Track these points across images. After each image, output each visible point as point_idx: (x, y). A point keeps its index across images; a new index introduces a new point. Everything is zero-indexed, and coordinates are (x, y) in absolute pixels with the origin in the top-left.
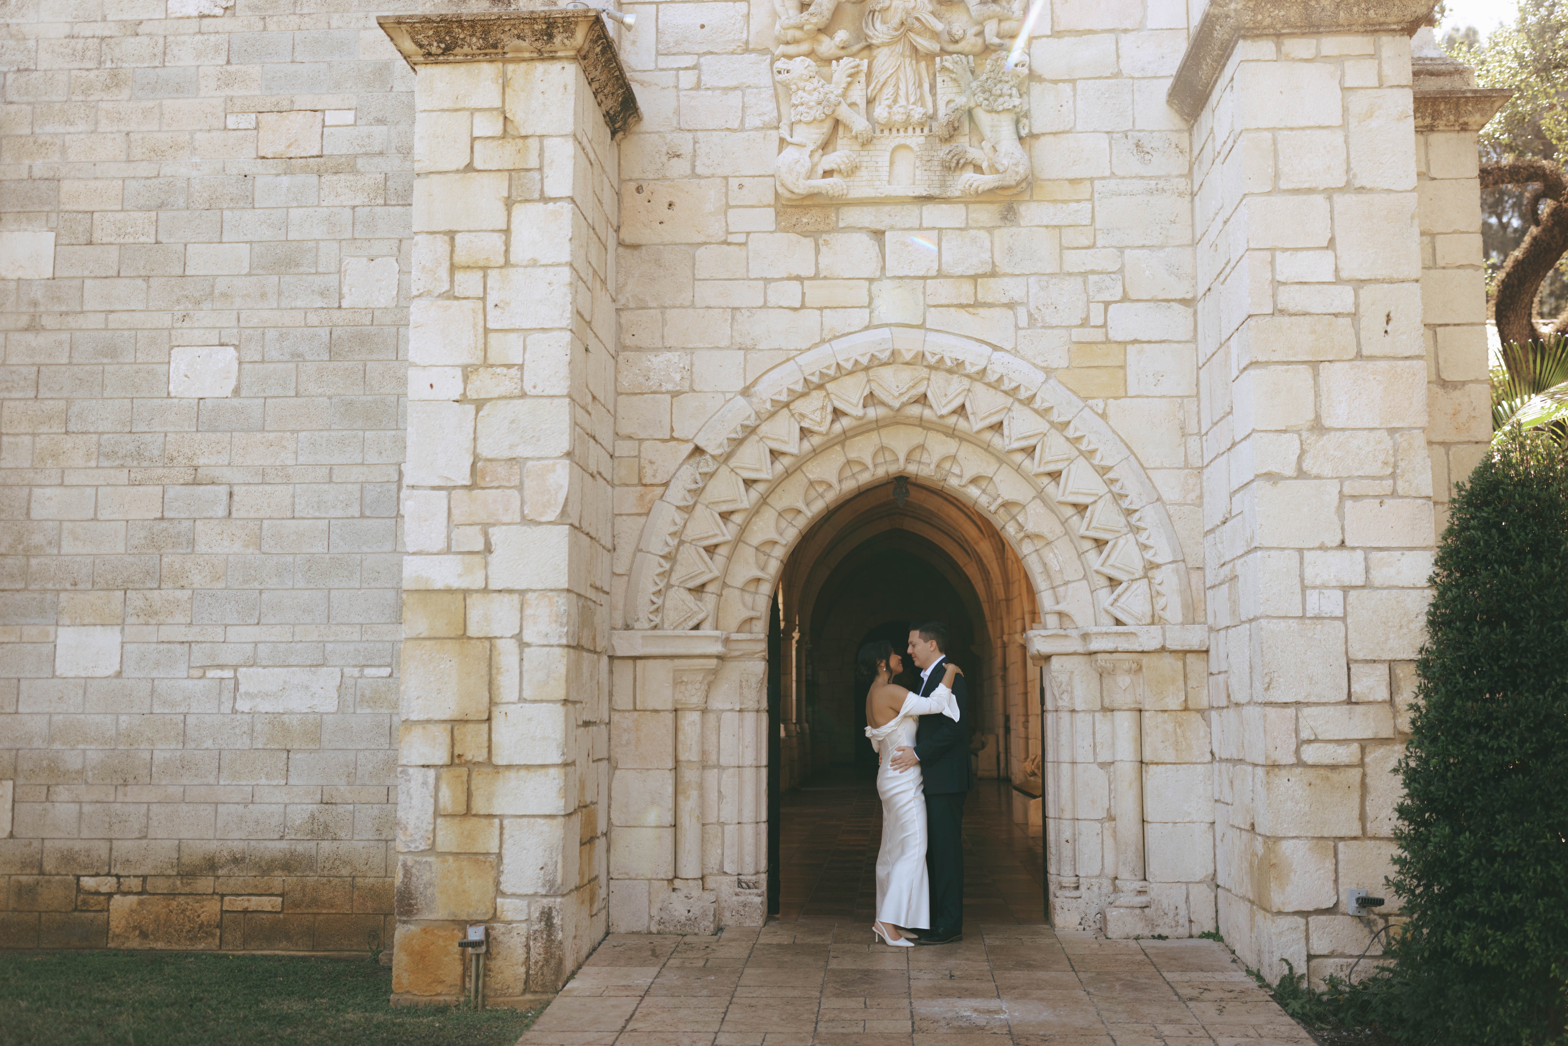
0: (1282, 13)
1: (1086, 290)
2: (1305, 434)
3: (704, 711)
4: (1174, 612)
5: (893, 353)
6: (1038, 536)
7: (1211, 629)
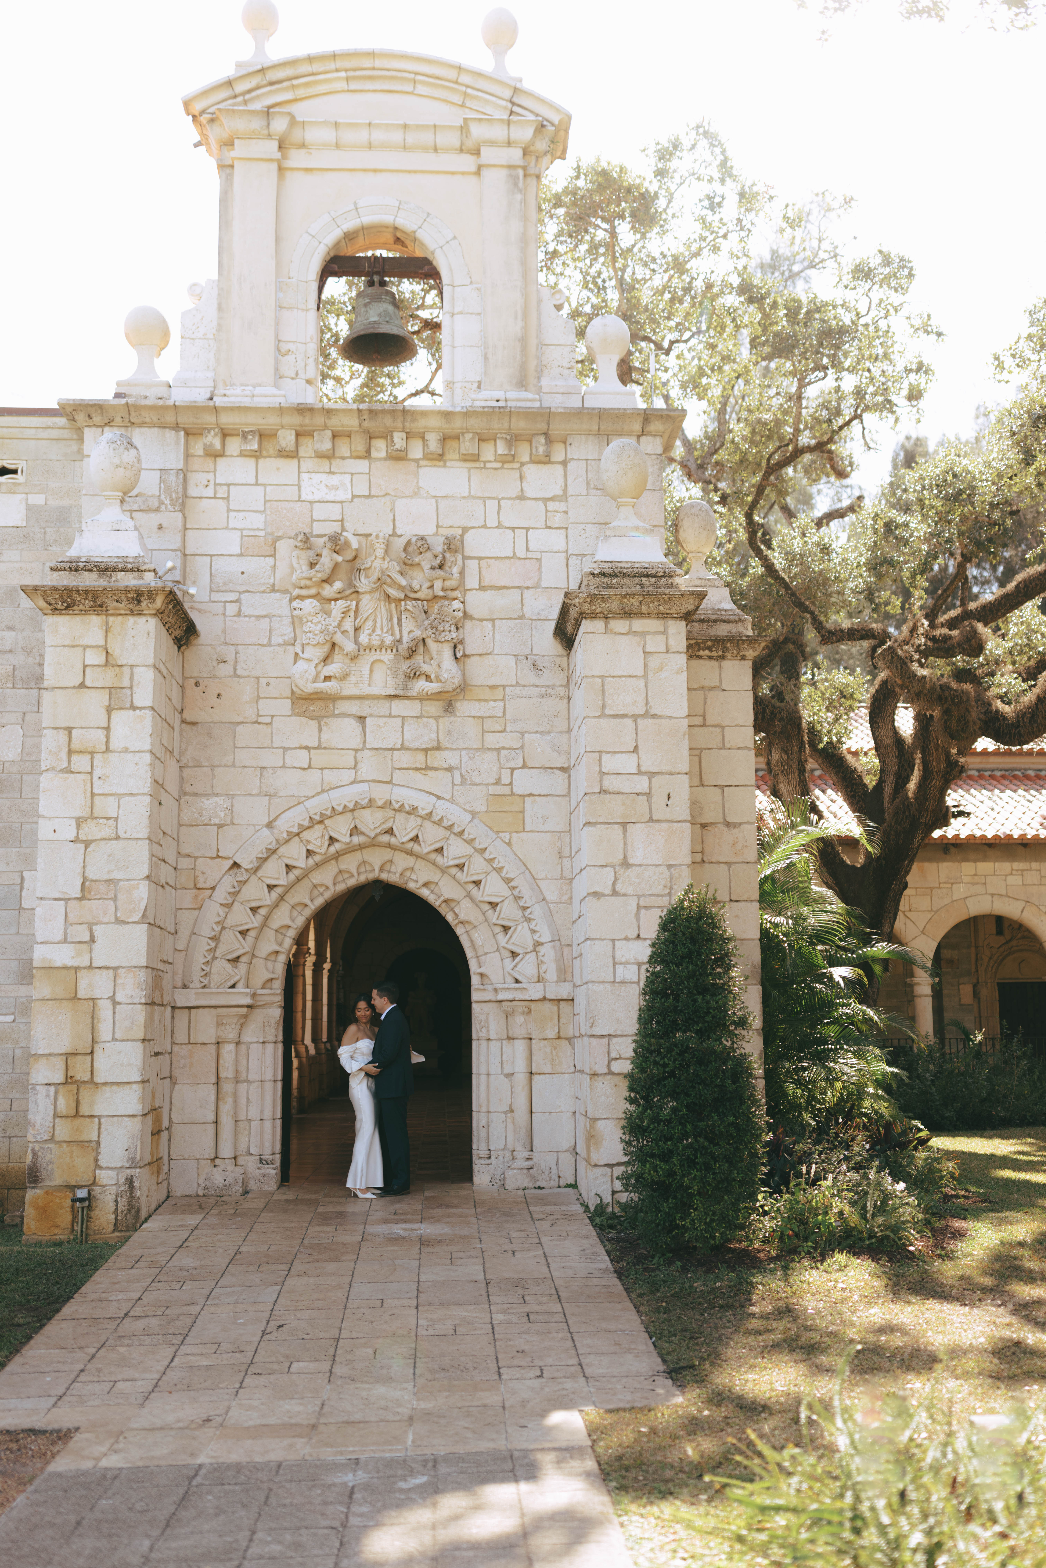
0: (608, 605)
1: (499, 760)
2: (617, 868)
3: (238, 1044)
4: (551, 975)
5: (370, 800)
6: (468, 922)
7: (575, 986)
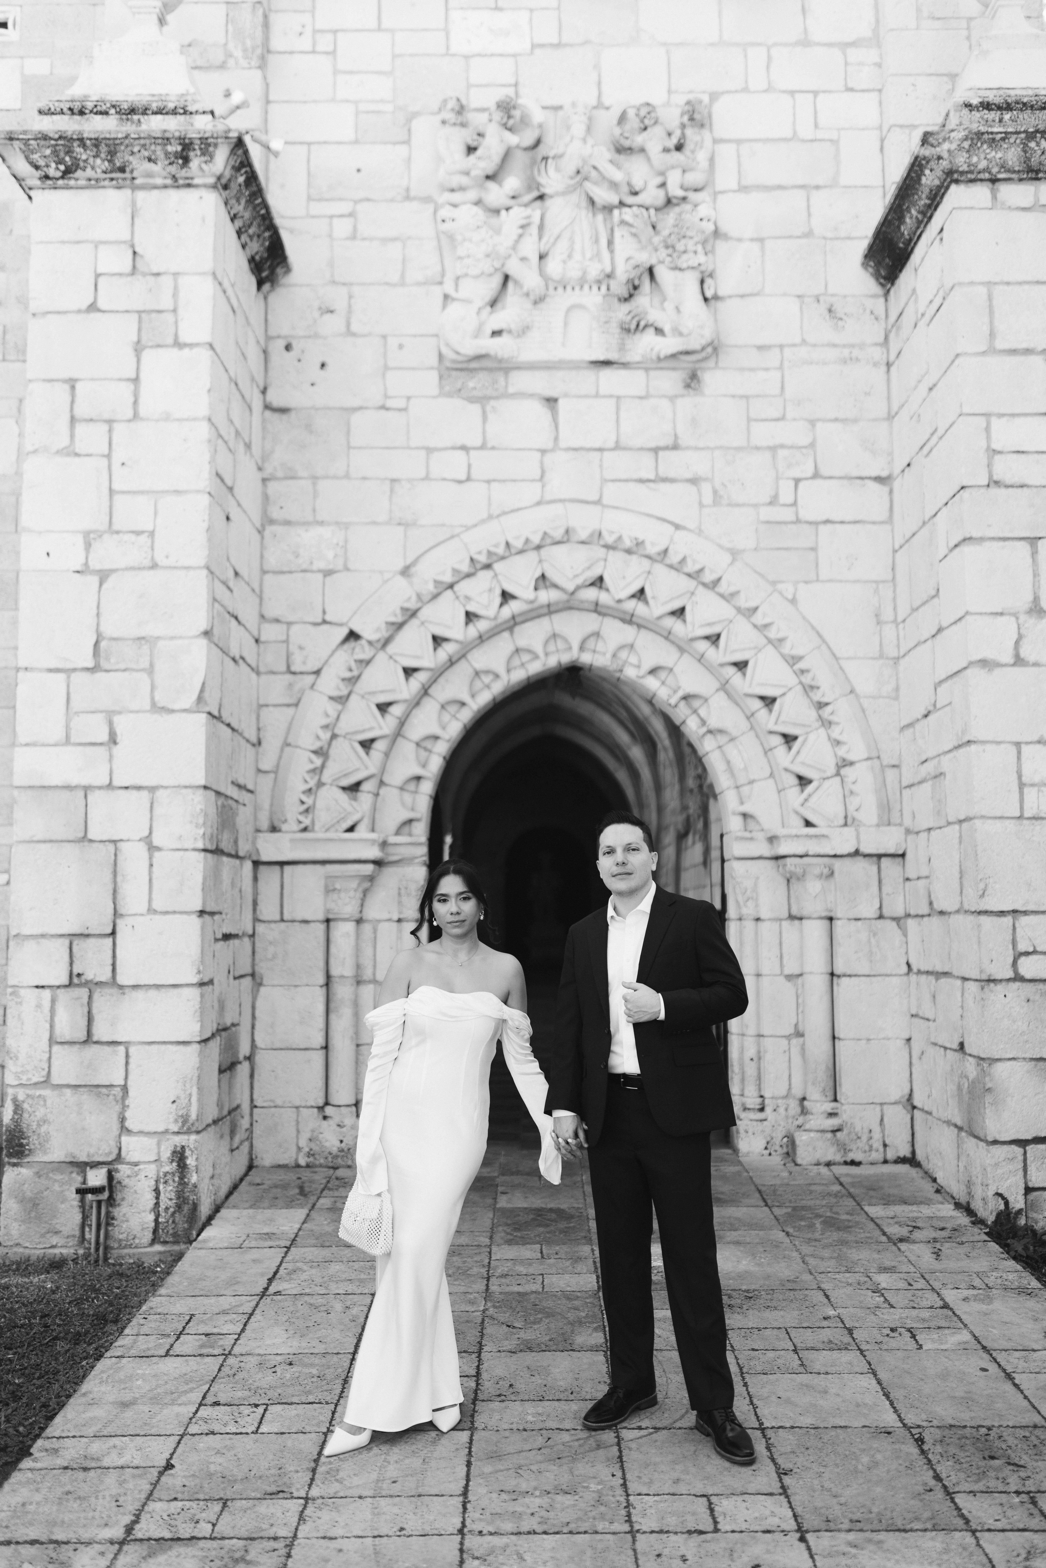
0: (999, 155)
1: (774, 466)
2: (1023, 618)
3: (359, 921)
4: (869, 814)
5: (567, 532)
6: (721, 731)
7: (908, 831)
